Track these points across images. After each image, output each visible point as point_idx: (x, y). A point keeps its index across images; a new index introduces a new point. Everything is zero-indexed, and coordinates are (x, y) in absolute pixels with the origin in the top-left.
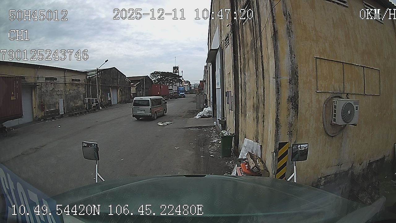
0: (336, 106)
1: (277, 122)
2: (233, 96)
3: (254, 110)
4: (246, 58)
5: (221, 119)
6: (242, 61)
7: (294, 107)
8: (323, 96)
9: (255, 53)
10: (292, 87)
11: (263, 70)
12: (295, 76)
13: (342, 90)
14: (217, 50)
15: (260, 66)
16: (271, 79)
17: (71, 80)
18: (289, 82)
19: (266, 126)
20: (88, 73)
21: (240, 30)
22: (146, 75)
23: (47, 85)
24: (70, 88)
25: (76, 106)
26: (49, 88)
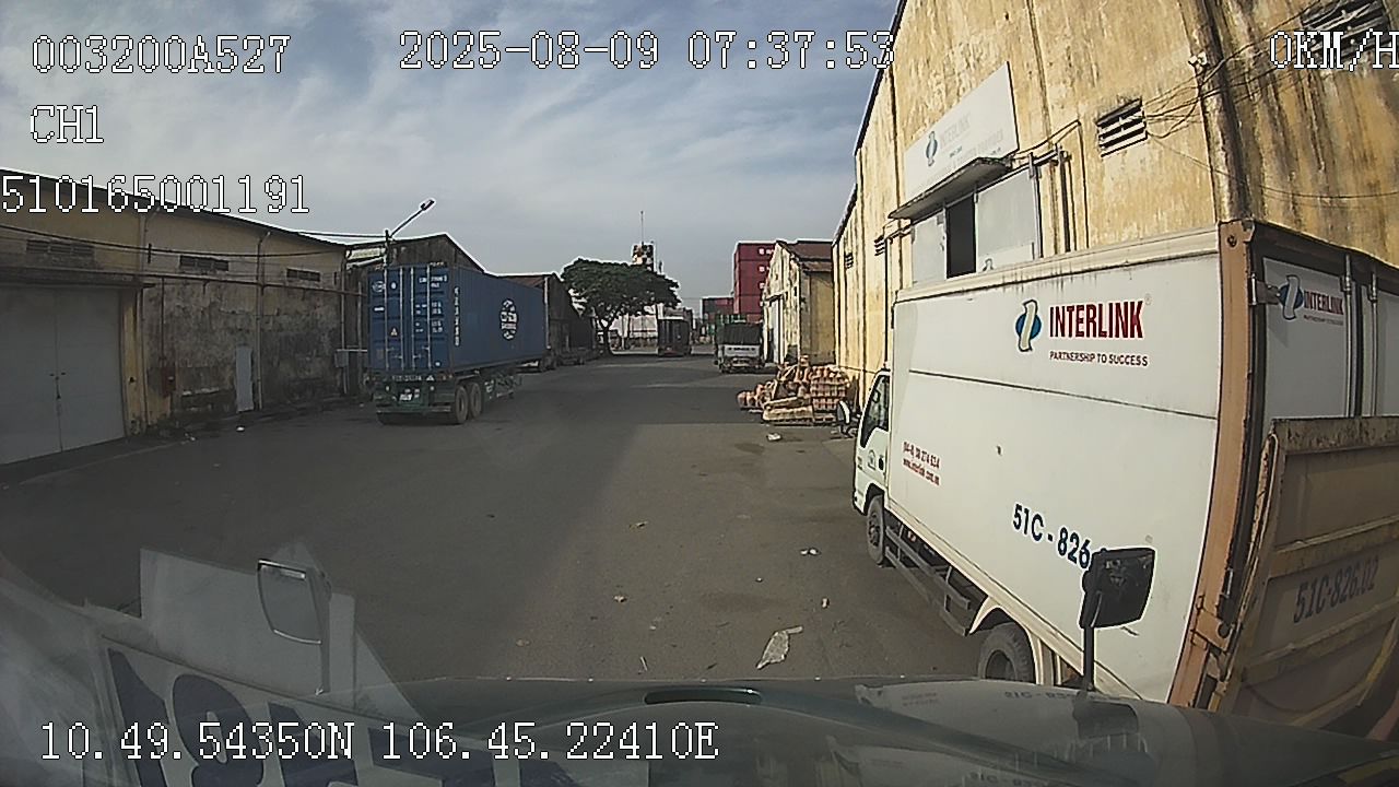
17: (285, 275)
20: (351, 251)
23: (188, 287)
24: (278, 306)
25: (302, 377)
26: (197, 301)
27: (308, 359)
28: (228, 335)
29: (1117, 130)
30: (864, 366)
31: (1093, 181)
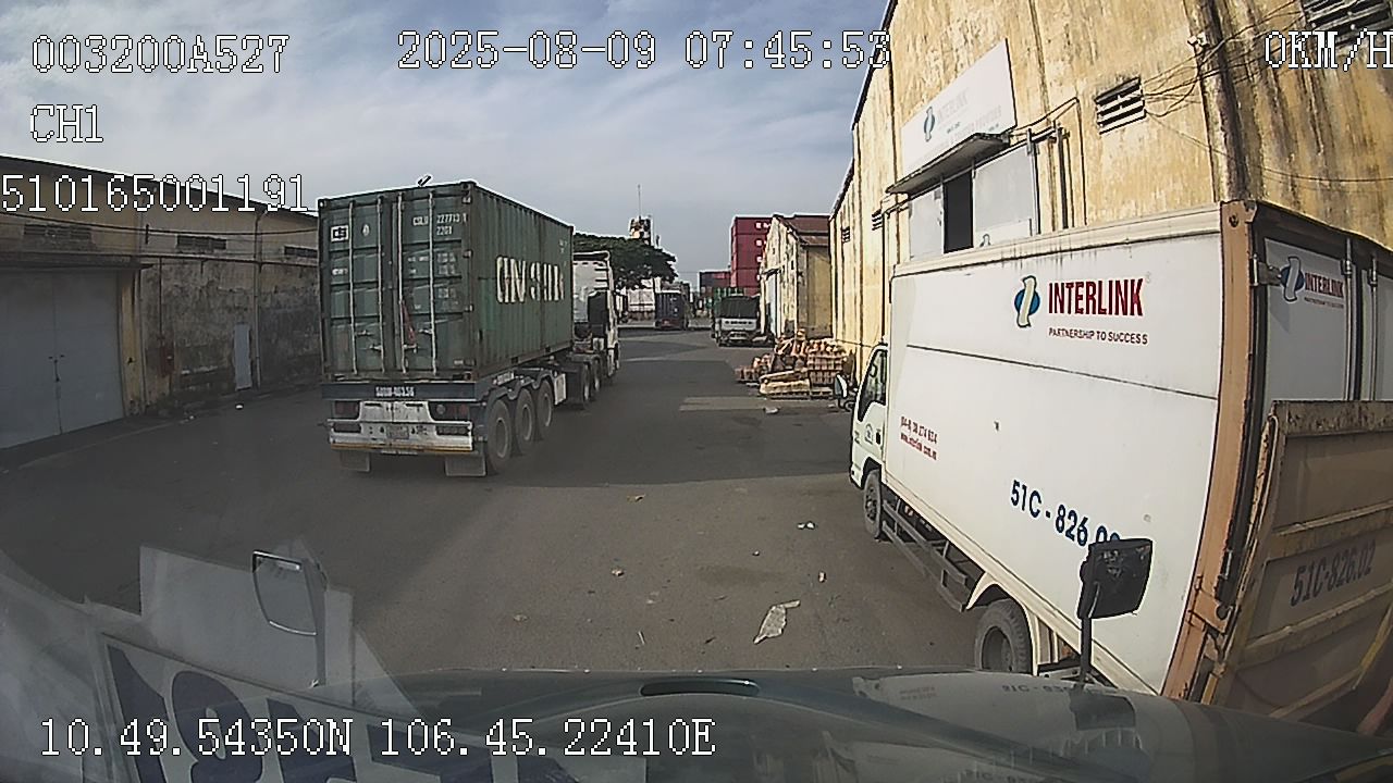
17: (282, 252)
23: (187, 266)
24: (276, 283)
25: (300, 353)
26: (195, 280)
27: (306, 335)
28: (226, 312)
29: (1116, 108)
30: (861, 340)
31: (1091, 158)
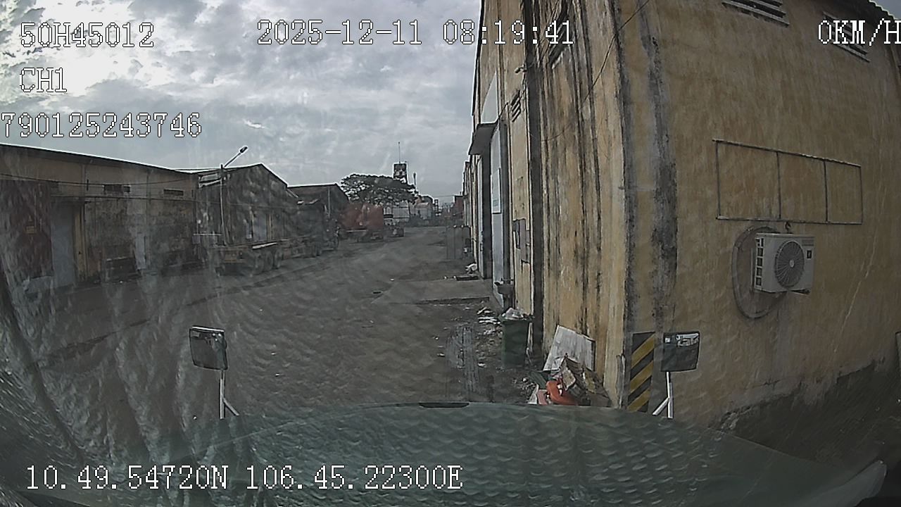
0: (762, 249)
1: (628, 287)
2: (530, 230)
3: (577, 262)
4: (558, 144)
5: (502, 283)
6: (549, 149)
7: (666, 254)
8: (732, 228)
9: (579, 132)
10: (663, 209)
11: (597, 170)
12: (670, 184)
13: (775, 213)
14: (493, 126)
15: (590, 161)
16: (615, 189)
17: (163, 193)
18: (656, 198)
19: (604, 297)
20: (201, 176)
21: (545, 80)
22: (334, 183)
24: (159, 210)
26: (114, 209)
27: (177, 240)
28: (131, 228)
